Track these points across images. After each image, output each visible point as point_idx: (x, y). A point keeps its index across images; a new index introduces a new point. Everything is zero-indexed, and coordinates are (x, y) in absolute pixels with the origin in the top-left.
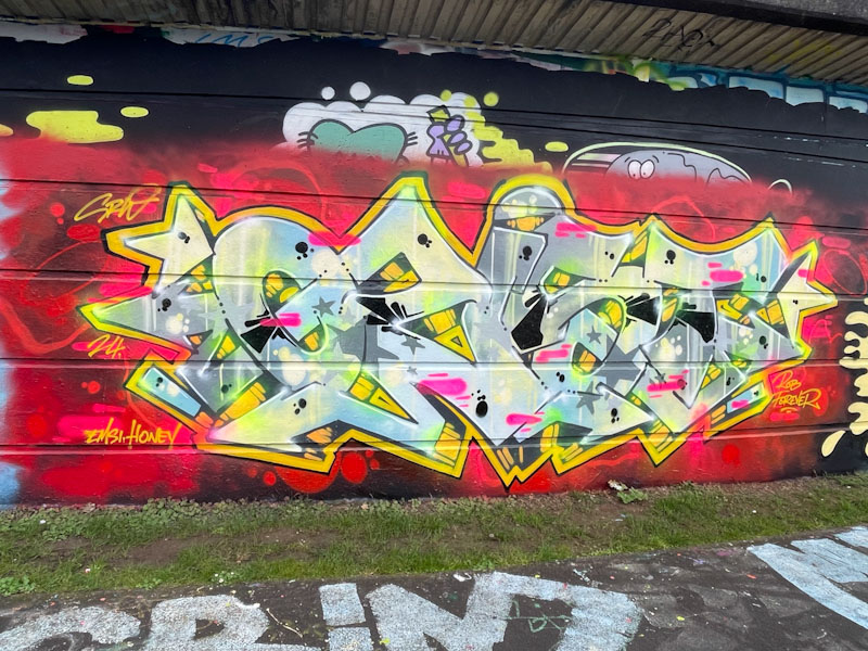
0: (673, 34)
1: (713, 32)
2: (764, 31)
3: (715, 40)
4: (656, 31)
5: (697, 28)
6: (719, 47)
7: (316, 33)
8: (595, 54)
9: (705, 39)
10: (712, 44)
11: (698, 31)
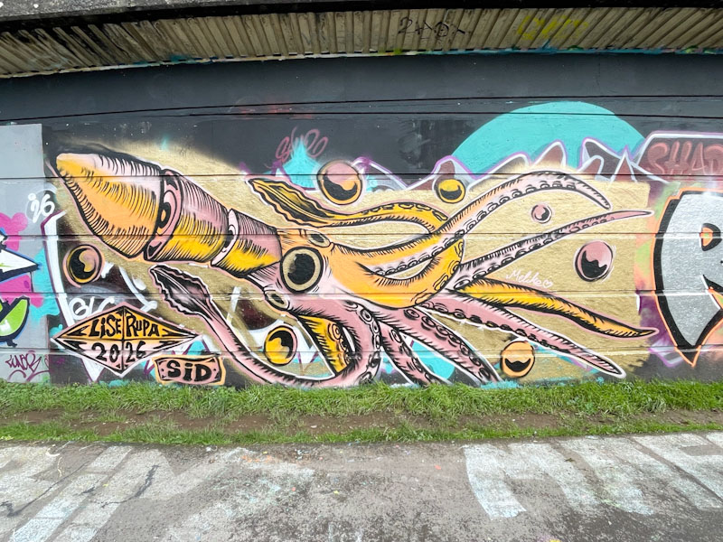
0: (422, 28)
1: (455, 22)
2: (498, 15)
3: (461, 28)
4: (406, 28)
5: (438, 21)
6: (471, 34)
7: (164, 63)
8: (371, 52)
9: (452, 29)
10: (464, 33)
11: (441, 23)
